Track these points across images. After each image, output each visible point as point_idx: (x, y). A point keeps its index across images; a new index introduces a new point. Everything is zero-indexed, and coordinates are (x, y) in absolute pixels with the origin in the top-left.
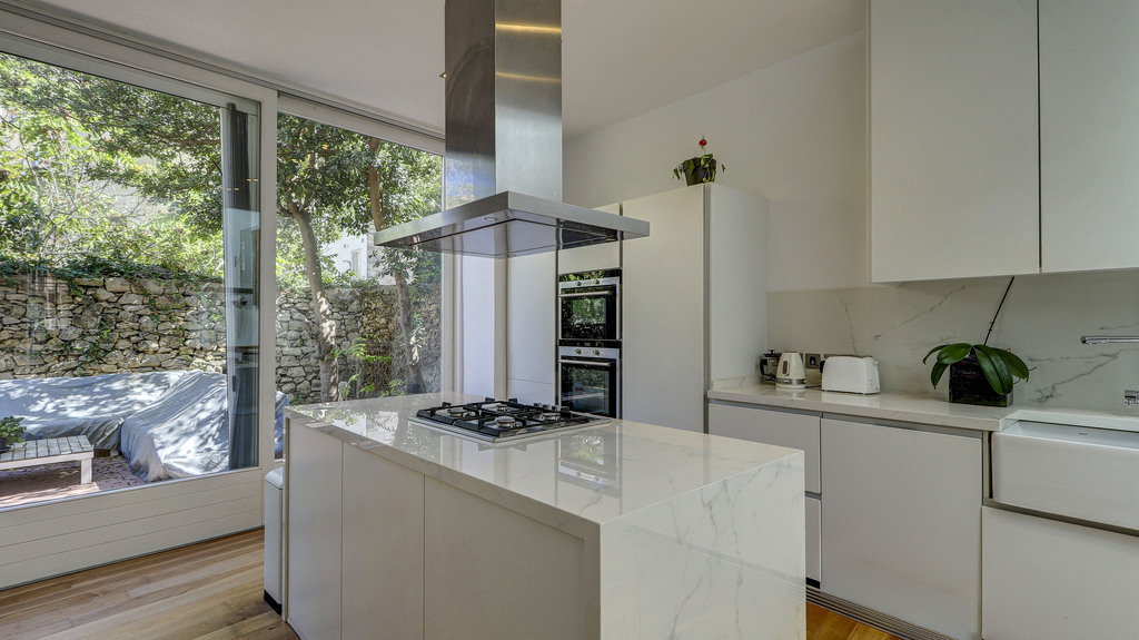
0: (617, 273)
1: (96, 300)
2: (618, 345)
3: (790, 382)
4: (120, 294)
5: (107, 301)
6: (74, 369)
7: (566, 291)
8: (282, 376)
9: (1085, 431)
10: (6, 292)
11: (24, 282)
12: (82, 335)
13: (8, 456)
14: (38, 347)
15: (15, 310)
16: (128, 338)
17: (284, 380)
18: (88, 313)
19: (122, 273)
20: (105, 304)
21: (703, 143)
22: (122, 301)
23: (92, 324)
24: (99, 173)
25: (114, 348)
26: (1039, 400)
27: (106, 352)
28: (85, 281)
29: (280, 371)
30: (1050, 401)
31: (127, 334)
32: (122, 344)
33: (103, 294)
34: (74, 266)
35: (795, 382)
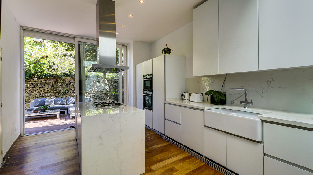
0: (151, 75)
1: (65, 82)
2: (152, 91)
3: (185, 99)
4: (70, 80)
5: (67, 82)
6: (61, 96)
7: (145, 79)
8: (103, 98)
9: (232, 111)
10: (49, 81)
11: (52, 78)
12: (63, 89)
13: (45, 112)
14: (55, 92)
15: (51, 84)
16: (71, 90)
17: (103, 99)
18: (64, 84)
19: (70, 76)
20: (67, 83)
21: (166, 45)
22: (70, 82)
23: (65, 87)
24: (65, 55)
25: (69, 92)
26: (231, 104)
27: (67, 92)
28: (63, 78)
29: (102, 97)
30: (233, 104)
31: (71, 89)
32: (71, 91)
33: (67, 80)
34: (61, 75)
35: (187, 99)
